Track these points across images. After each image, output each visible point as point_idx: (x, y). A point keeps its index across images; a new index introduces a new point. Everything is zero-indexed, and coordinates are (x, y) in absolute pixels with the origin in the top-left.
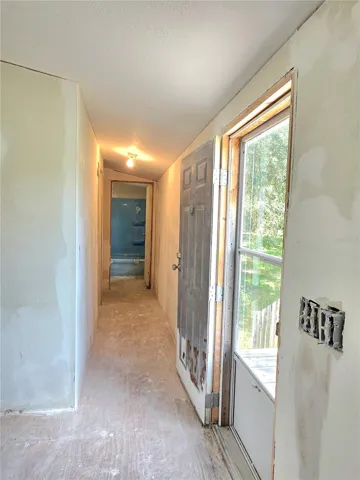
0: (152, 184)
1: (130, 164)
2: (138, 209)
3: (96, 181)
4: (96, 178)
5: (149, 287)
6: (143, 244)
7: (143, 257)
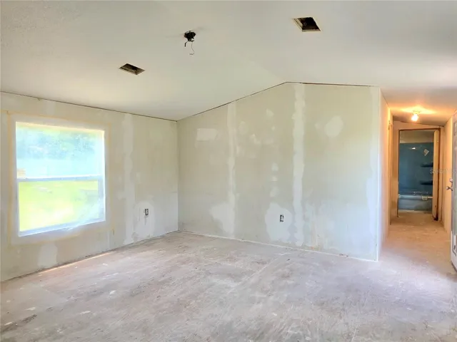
0: (439, 129)
1: (415, 119)
2: (426, 152)
3: (388, 133)
4: (388, 131)
5: (436, 219)
6: (431, 183)
7: (431, 195)
